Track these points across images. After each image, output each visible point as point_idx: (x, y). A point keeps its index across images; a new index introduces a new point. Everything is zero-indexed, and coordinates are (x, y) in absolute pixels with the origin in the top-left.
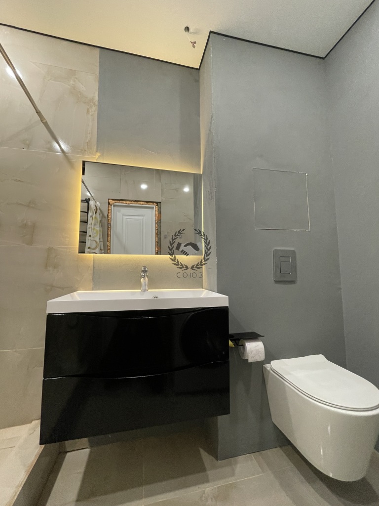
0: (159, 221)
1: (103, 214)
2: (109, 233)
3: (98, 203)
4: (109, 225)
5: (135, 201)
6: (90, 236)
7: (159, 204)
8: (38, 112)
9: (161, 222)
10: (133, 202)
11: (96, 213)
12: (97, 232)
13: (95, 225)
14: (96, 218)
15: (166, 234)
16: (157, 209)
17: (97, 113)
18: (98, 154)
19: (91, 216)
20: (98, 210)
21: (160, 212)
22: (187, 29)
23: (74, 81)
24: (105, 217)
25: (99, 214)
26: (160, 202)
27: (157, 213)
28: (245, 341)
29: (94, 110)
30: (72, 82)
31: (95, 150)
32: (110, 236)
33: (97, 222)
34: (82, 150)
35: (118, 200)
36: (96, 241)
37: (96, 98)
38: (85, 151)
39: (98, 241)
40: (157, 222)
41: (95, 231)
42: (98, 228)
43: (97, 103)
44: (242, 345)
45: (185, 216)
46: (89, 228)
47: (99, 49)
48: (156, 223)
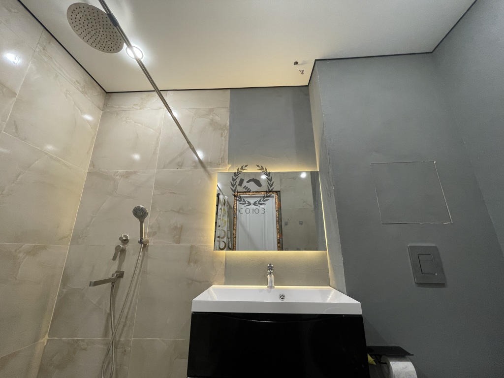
0: (279, 209)
1: (230, 206)
2: (235, 222)
3: (226, 196)
4: (235, 214)
5: (257, 192)
6: (219, 226)
7: (278, 193)
8: (189, 143)
9: (281, 210)
10: (255, 193)
11: (224, 205)
12: (225, 222)
13: (223, 216)
14: (224, 210)
15: (287, 221)
16: (276, 198)
17: (228, 135)
18: (229, 166)
19: (221, 209)
20: (226, 203)
21: (279, 200)
22: (296, 63)
23: (213, 116)
24: (231, 208)
25: (227, 206)
26: (280, 191)
27: (277, 201)
28: (388, 359)
29: (226, 133)
30: (211, 117)
31: (227, 163)
32: (236, 225)
33: (225, 213)
34: (217, 164)
35: (242, 192)
36: (224, 231)
37: (228, 124)
38: (220, 164)
39: (226, 231)
40: (277, 209)
41: (223, 222)
42: (226, 219)
43: (228, 128)
44: (386, 363)
45: (304, 202)
46: (219, 219)
47: (229, 90)
48: (276, 211)
